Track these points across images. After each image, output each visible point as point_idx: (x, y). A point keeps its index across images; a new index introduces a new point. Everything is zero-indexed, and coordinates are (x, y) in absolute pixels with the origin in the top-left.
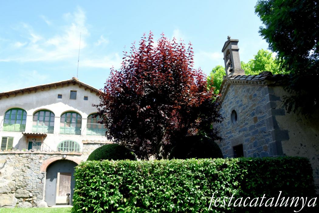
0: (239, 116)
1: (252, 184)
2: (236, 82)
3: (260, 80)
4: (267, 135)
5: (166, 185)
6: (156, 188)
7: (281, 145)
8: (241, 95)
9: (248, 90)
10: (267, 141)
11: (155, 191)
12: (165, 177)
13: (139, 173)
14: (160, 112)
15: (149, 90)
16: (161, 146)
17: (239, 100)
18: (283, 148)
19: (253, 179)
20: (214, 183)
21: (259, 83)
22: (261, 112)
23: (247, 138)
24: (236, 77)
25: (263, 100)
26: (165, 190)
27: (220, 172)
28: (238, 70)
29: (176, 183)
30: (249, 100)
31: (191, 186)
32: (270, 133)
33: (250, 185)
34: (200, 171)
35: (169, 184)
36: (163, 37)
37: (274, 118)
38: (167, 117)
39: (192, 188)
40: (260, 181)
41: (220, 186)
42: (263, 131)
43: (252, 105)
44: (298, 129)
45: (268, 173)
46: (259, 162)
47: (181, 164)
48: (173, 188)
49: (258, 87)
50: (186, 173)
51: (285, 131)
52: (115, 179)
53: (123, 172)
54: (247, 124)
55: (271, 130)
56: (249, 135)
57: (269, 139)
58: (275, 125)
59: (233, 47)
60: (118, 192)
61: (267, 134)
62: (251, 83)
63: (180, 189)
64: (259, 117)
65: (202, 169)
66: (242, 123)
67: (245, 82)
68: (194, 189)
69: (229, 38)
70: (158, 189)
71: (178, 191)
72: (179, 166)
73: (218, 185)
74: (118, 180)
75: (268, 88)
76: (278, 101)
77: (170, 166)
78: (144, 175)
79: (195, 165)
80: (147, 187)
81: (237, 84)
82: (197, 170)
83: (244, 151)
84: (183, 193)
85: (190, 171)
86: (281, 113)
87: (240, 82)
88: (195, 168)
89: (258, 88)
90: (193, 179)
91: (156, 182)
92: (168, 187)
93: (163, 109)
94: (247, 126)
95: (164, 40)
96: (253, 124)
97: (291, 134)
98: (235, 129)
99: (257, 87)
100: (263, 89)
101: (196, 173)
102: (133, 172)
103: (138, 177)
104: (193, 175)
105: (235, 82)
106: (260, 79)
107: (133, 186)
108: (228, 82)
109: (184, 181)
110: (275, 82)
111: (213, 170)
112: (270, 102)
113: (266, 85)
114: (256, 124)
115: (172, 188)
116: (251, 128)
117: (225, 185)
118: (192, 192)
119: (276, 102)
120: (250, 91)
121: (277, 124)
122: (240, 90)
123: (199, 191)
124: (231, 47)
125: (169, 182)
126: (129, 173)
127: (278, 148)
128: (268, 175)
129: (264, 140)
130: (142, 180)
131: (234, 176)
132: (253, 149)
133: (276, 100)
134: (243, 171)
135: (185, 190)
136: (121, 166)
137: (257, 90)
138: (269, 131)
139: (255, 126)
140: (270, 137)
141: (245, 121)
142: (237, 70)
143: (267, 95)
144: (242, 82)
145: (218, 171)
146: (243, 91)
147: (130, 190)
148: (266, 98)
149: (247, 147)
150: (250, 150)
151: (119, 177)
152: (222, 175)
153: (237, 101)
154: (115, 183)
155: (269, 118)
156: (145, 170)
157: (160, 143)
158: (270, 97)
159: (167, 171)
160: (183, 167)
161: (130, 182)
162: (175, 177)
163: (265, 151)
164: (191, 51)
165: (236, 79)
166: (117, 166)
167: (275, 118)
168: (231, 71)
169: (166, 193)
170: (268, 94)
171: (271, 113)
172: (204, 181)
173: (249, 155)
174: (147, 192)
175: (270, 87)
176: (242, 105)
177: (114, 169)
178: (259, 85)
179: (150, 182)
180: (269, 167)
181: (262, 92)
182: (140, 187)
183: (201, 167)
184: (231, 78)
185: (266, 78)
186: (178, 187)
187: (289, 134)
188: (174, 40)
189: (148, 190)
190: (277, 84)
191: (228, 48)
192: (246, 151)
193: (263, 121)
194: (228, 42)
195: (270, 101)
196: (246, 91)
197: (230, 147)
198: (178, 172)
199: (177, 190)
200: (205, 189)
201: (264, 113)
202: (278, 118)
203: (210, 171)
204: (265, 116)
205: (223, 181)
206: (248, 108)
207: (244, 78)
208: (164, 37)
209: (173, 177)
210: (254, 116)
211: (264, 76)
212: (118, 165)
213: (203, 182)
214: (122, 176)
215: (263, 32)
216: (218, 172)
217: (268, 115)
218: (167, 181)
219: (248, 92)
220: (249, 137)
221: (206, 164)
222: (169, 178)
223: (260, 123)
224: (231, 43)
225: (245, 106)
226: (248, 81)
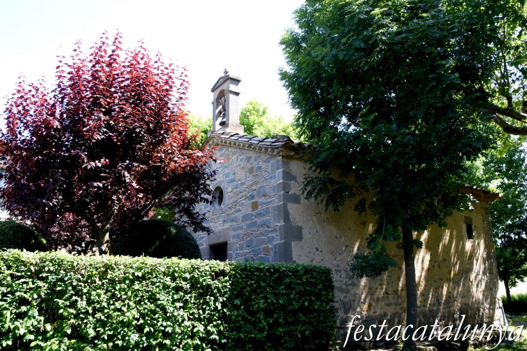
0: (227, 198)
1: (260, 302)
2: (230, 143)
3: (274, 147)
4: (272, 231)
5: (127, 301)
6: (109, 304)
7: (291, 248)
8: (236, 165)
9: (249, 159)
10: (270, 240)
11: (106, 311)
12: (126, 287)
13: (80, 277)
14: (124, 174)
15: (106, 132)
16: (107, 232)
17: (230, 173)
18: (293, 253)
19: (261, 296)
20: (205, 299)
21: (270, 152)
22: (265, 195)
23: (236, 232)
24: (232, 136)
25: (271, 178)
26: (124, 309)
27: (216, 281)
28: (235, 125)
29: (145, 297)
30: (248, 174)
31: (169, 303)
32: (277, 228)
33: (257, 305)
34: (185, 279)
35: (132, 299)
36: (141, 46)
37: (285, 206)
38: (134, 184)
39: (171, 306)
40: (272, 298)
41: (215, 304)
42: (265, 224)
43: (251, 182)
44: (315, 227)
45: (283, 288)
46: (272, 270)
47: (155, 265)
48: (138, 307)
49: (266, 156)
50: (162, 281)
51: (298, 226)
52: (32, 286)
53: (49, 274)
54: (239, 211)
55: (279, 225)
56: (241, 228)
57: (273, 238)
58: (286, 217)
59: (233, 87)
60: (35, 312)
61: (273, 229)
62: (256, 149)
63: (150, 307)
64: (262, 202)
65: (187, 276)
66: (230, 208)
67: (247, 146)
68: (173, 308)
69: (226, 72)
70: (112, 307)
71: (146, 311)
72: (151, 269)
73: (210, 303)
74: (36, 290)
75: (283, 161)
76: (294, 182)
77: (136, 268)
78: (89, 281)
79: (177, 269)
80: (93, 303)
81: (232, 147)
82: (180, 277)
83: (229, 252)
84: (155, 315)
85: (168, 279)
86: (296, 200)
87: (237, 144)
88: (177, 272)
89: (266, 158)
90: (172, 292)
91: (109, 294)
92: (131, 303)
93: (128, 169)
94: (238, 214)
95: (142, 51)
96: (250, 211)
97: (305, 233)
98: (217, 218)
99: (264, 157)
100: (273, 161)
101: (177, 282)
102: (69, 274)
103: (78, 284)
104: (174, 285)
105: (228, 142)
106: (273, 145)
107: (65, 300)
108: (215, 140)
109: (158, 295)
110: (293, 153)
111: (205, 278)
112: (283, 182)
113: (280, 156)
114: (254, 213)
115: (136, 307)
116: (245, 218)
117: (221, 303)
118: (170, 313)
119: (291, 183)
120: (252, 161)
121: (289, 216)
122: (235, 156)
123: (181, 312)
124: (229, 87)
125: (133, 296)
126: (60, 276)
127: (285, 251)
128: (282, 289)
129: (266, 238)
130: (85, 291)
131: (235, 289)
132: (245, 251)
133: (290, 181)
134: (249, 283)
135: (157, 309)
136: (47, 263)
137: (264, 162)
138: (275, 225)
139: (253, 215)
140: (275, 235)
141: (236, 206)
142: (233, 125)
143: (280, 171)
144: (242, 145)
145: (213, 280)
146: (239, 160)
147: (60, 308)
148: (277, 175)
149: (235, 247)
150: (240, 251)
151: (40, 283)
152: (217, 288)
153: (227, 173)
154: (32, 294)
155: (278, 206)
156: (92, 272)
157: (106, 228)
158: (283, 174)
159: (131, 277)
160: (158, 272)
161: (61, 294)
162: (144, 288)
163: (265, 255)
164: (184, 81)
165: (233, 138)
166: (38, 262)
167: (287, 206)
168: (223, 124)
169: (126, 314)
170: (282, 170)
171: (282, 198)
172: (189, 295)
173: (237, 259)
174: (93, 313)
175: (285, 160)
176: (235, 181)
177: (32, 268)
178: (269, 154)
179: (99, 295)
180: (284, 278)
181: (272, 166)
182: (79, 303)
183: (186, 272)
184: (222, 136)
185: (283, 145)
186: (146, 304)
187: (303, 232)
188: (159, 56)
189: (94, 309)
190: (295, 156)
191: (224, 87)
192: (232, 252)
193: (267, 208)
194: (225, 78)
195: (283, 179)
196: (244, 160)
197: (205, 245)
198: (149, 278)
199: (144, 309)
200: (190, 308)
201: (270, 197)
202: (292, 207)
203: (201, 280)
204: (271, 201)
205: (219, 297)
206: (245, 186)
207: (247, 140)
208: (143, 47)
209: (140, 287)
210: (253, 200)
211: (279, 142)
212: (39, 260)
213: (188, 298)
214: (46, 282)
215: (284, 76)
216: (212, 282)
217: (277, 201)
218: (129, 293)
219: (248, 161)
220: (240, 231)
221: (194, 269)
222: (134, 288)
223: (262, 212)
224: (229, 80)
225: (239, 182)
226: (252, 144)
